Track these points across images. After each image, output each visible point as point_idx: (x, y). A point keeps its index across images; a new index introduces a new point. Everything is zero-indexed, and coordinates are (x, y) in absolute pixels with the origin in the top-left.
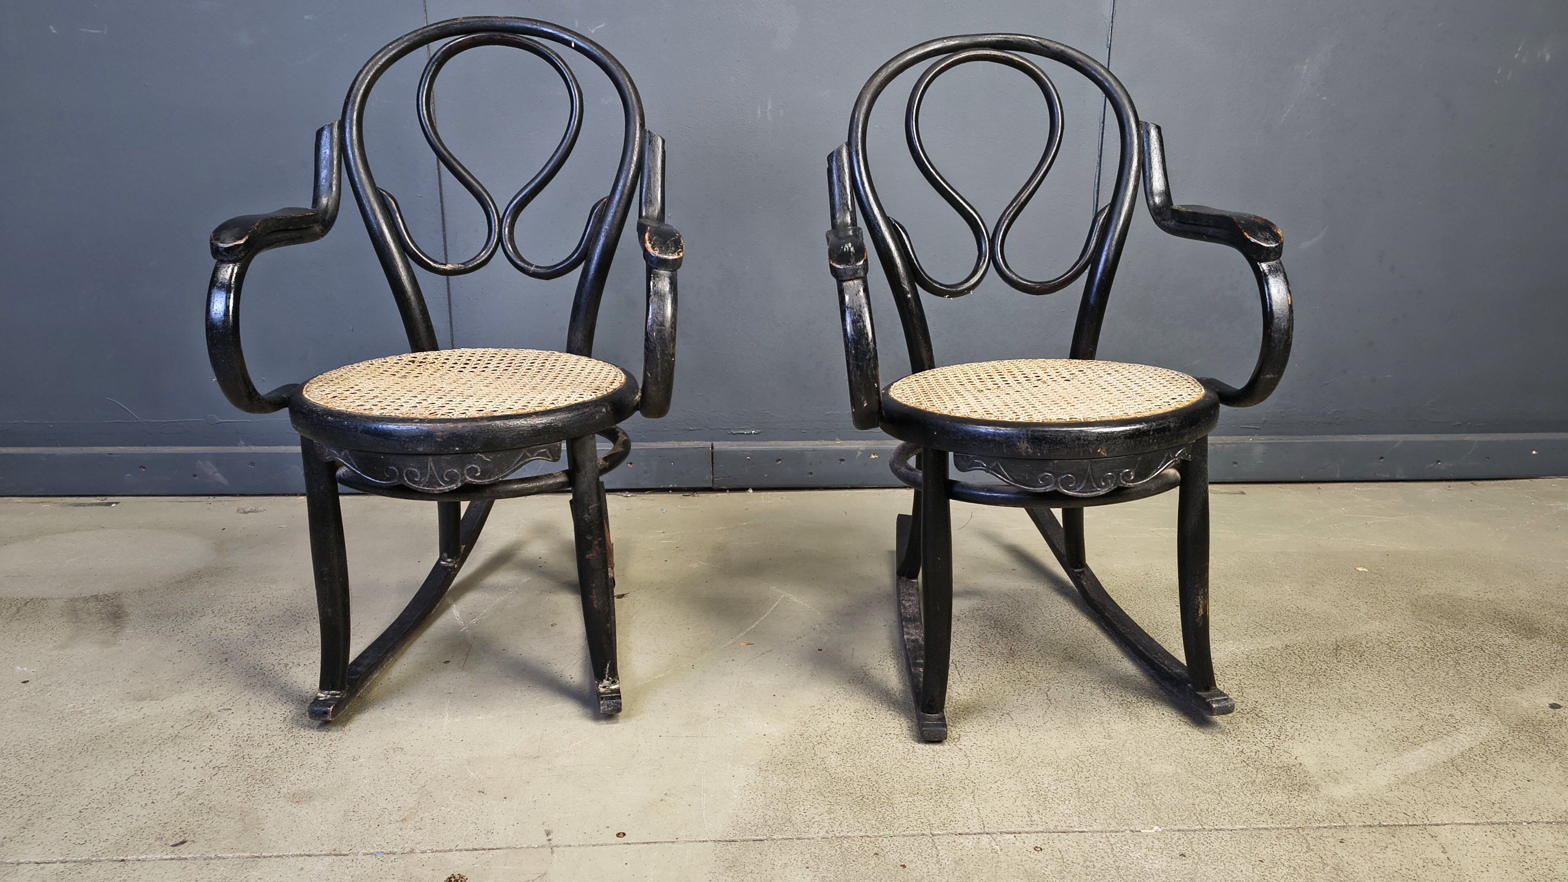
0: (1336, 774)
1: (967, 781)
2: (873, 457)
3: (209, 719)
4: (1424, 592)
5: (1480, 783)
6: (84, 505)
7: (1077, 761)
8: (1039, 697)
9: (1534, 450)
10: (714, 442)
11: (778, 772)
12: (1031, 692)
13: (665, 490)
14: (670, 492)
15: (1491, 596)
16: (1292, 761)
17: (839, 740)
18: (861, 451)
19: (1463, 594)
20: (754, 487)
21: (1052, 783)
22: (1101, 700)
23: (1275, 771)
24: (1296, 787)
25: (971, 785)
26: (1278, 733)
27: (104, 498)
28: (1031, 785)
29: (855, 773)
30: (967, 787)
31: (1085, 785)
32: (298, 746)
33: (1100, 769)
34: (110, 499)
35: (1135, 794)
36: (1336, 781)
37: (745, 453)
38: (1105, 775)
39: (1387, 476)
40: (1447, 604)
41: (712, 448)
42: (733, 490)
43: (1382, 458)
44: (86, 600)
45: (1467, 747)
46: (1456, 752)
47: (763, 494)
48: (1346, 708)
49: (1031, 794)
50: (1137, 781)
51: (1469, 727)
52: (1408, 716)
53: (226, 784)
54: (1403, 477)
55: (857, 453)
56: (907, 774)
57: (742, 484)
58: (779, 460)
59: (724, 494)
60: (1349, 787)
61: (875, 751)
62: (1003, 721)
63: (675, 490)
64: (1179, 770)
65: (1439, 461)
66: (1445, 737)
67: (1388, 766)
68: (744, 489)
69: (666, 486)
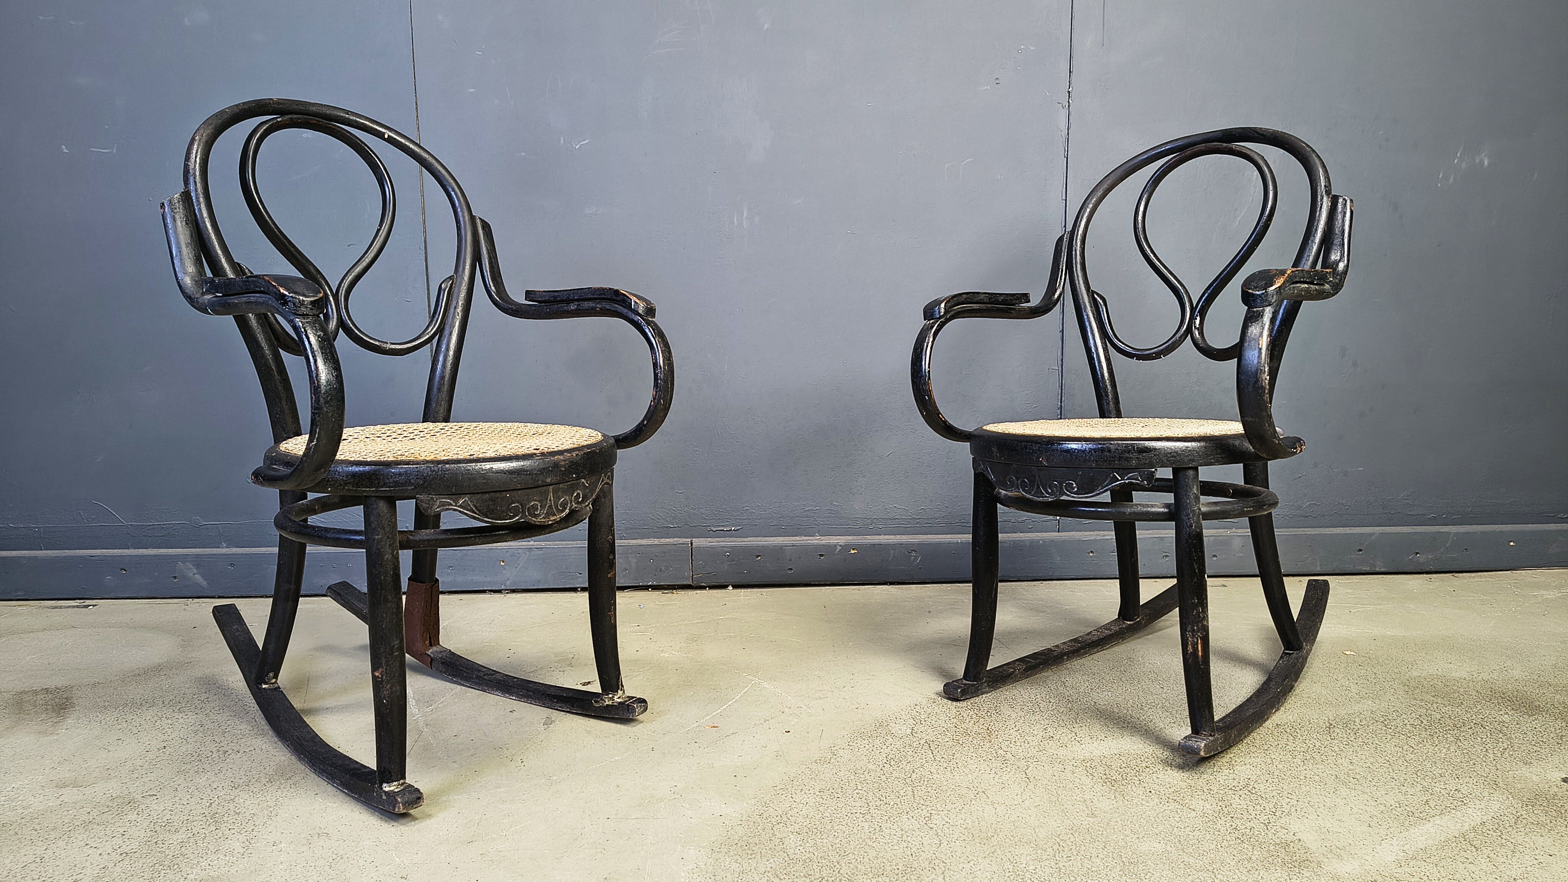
0: (1338, 850)
1: (937, 861)
2: (853, 552)
3: (130, 805)
4: (1415, 673)
5: (1497, 858)
6: (61, 607)
7: (1058, 840)
8: (1017, 776)
9: (1511, 542)
10: (694, 539)
11: (732, 853)
12: (1009, 770)
13: (645, 588)
14: (650, 590)
15: (1485, 676)
16: (1290, 837)
17: (801, 819)
18: (840, 546)
19: (1455, 675)
20: (733, 584)
21: (1031, 863)
22: (1084, 778)
23: (1272, 848)
24: (1297, 864)
25: (942, 865)
26: (1274, 810)
27: (82, 601)
28: (1008, 865)
29: (816, 853)
30: (937, 868)
31: (1067, 865)
32: (217, 831)
33: (1083, 848)
34: (88, 602)
35: (1121, 873)
36: (1339, 857)
37: (725, 549)
38: (1088, 854)
39: (1368, 569)
40: (1440, 684)
41: (692, 544)
42: (712, 587)
43: (1361, 550)
44: (35, 692)
45: (1479, 821)
46: (1466, 827)
47: (743, 591)
48: (1345, 784)
49: (1008, 874)
50: (1124, 860)
51: (1478, 802)
52: (1411, 791)
53: (130, 870)
54: (1383, 570)
55: (836, 549)
56: (872, 854)
57: (722, 581)
58: (759, 556)
59: (704, 591)
60: (1353, 863)
61: (839, 831)
62: (978, 800)
63: (655, 588)
64: (1168, 848)
65: (1417, 553)
66: (1453, 811)
67: (1394, 842)
68: (724, 587)
69: (645, 584)
